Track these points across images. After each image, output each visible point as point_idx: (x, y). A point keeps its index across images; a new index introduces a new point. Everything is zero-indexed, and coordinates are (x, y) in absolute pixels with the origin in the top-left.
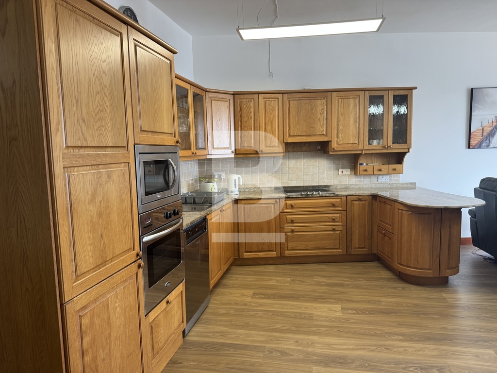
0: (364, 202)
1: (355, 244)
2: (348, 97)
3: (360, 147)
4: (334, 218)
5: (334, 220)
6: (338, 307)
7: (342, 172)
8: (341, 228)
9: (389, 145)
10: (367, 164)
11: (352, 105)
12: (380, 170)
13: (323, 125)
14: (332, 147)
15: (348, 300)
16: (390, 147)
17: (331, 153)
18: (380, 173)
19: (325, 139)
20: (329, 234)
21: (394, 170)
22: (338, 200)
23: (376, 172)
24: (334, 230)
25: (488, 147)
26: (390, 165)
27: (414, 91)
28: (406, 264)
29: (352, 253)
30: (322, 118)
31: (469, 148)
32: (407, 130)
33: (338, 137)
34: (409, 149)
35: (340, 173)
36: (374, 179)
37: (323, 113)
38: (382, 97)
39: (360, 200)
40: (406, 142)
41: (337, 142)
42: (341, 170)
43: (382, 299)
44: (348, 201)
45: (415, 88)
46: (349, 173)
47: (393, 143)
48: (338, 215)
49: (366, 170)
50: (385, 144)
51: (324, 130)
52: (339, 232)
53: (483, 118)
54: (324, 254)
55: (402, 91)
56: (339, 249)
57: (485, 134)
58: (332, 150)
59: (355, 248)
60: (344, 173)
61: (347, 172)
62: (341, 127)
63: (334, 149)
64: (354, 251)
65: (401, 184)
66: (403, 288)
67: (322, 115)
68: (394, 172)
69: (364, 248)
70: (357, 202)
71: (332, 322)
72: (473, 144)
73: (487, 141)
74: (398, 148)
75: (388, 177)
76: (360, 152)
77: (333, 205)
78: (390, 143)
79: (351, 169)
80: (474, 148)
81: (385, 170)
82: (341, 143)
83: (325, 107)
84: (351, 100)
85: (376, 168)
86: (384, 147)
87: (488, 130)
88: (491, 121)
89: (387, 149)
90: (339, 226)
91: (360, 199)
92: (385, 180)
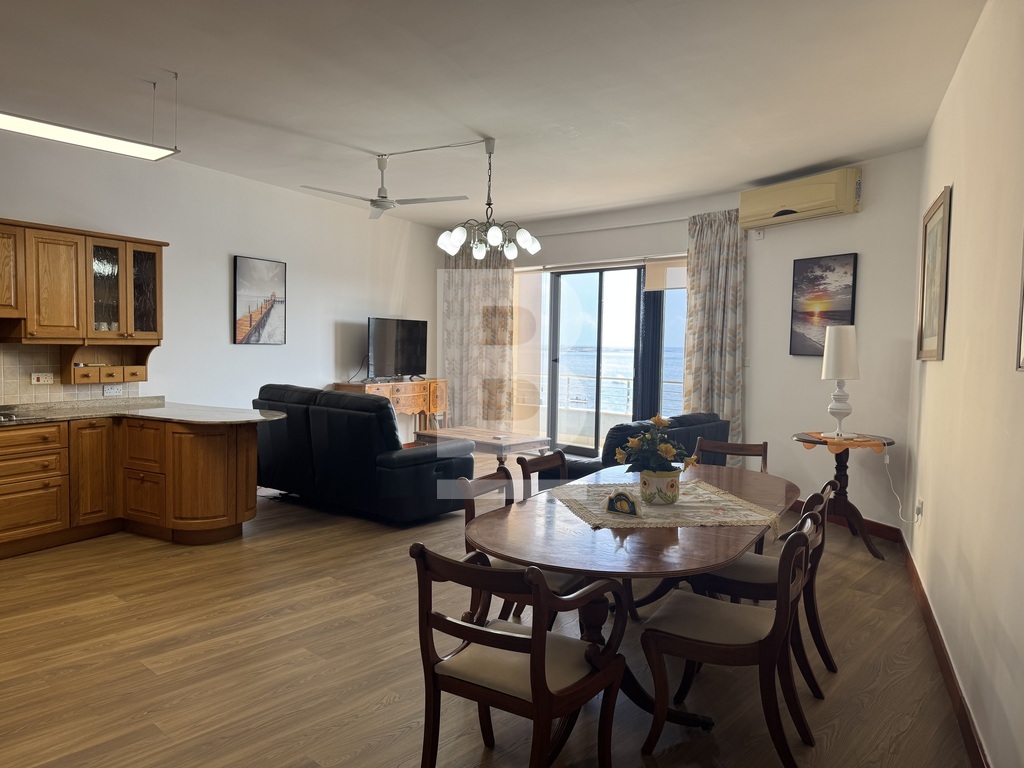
0: (99, 430)
1: (86, 506)
2: (56, 243)
3: (81, 334)
4: (46, 463)
5: (45, 468)
6: (111, 597)
7: (38, 380)
8: (58, 480)
9: (129, 332)
10: (85, 365)
11: (63, 258)
12: (111, 375)
13: (9, 288)
14: (29, 330)
15: (120, 586)
16: (131, 335)
17: (24, 341)
18: (110, 380)
19: (14, 314)
20: (37, 496)
21: (134, 374)
22: (54, 429)
23: (104, 379)
24: (46, 486)
25: (257, 342)
26: (126, 368)
27: (164, 248)
28: (189, 516)
29: (81, 524)
30: (7, 274)
31: (235, 342)
32: (155, 310)
33: (39, 313)
34: (159, 340)
35: (34, 381)
36: (97, 391)
37: (8, 265)
38: (115, 251)
39: (92, 426)
40: (155, 329)
41: (39, 322)
42: (34, 376)
43: (170, 571)
44: (71, 429)
45: (167, 245)
46: (51, 381)
47: (135, 330)
48: (54, 457)
49: (87, 376)
50: (123, 331)
51: (10, 298)
52: (55, 489)
53: (251, 299)
54: (26, 536)
55: (146, 246)
56: (55, 520)
57: (253, 324)
58: (29, 336)
59: (85, 514)
60: (41, 382)
61: (48, 379)
62: (44, 295)
63: (32, 334)
64: (84, 520)
65: (143, 398)
66: (191, 552)
67: (7, 269)
68: (134, 378)
69: (101, 511)
70: (88, 431)
71: (117, 614)
72: (239, 337)
73: (257, 334)
74: (141, 338)
75: (120, 387)
76: (80, 343)
77: (45, 439)
78: (131, 330)
79: (55, 374)
80: (240, 343)
81: (118, 377)
82: (46, 323)
83: (12, 253)
84: (62, 249)
85: (105, 371)
86: (122, 335)
87: (257, 318)
88: (259, 307)
89: (126, 338)
90: (55, 477)
91: (92, 424)
92: (115, 392)
